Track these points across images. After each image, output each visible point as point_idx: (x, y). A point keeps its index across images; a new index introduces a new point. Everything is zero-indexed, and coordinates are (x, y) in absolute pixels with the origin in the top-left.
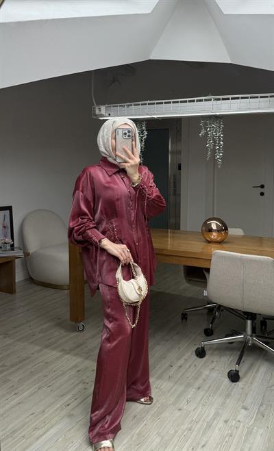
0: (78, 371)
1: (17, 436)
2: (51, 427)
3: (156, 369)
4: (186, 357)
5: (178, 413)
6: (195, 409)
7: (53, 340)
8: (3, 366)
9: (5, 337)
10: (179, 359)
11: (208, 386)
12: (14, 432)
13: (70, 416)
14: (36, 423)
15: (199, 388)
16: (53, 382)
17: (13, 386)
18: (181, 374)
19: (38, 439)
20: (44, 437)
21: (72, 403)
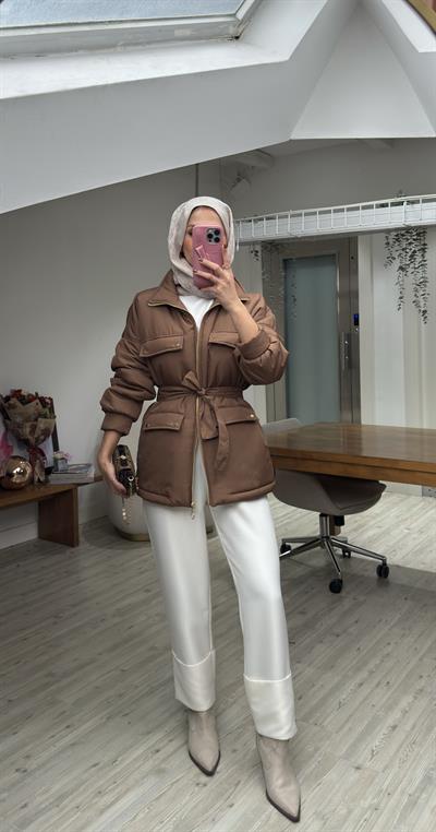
1: (66, 806)
2: (126, 793)
3: (315, 689)
4: (371, 666)
5: (354, 776)
6: (386, 767)
7: (134, 630)
8: (51, 675)
9: (55, 623)
10: (358, 669)
11: (411, 722)
12: (62, 797)
13: (160, 772)
14: (101, 782)
15: (394, 727)
16: (132, 708)
17: (64, 712)
18: (361, 699)
19: (102, 812)
20: (114, 809)
21: (164, 747)
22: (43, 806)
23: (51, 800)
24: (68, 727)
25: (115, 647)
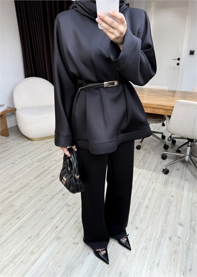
0: (63, 195)
2: (44, 251)
7: (46, 168)
8: (10, 192)
9: (13, 167)
11: (153, 204)
12: (15, 257)
13: (58, 238)
15: (147, 207)
16: (46, 206)
17: (16, 211)
19: (33, 264)
20: (38, 262)
21: (59, 225)
22: (6, 263)
23: (10, 259)
24: (18, 218)
25: (38, 176)
